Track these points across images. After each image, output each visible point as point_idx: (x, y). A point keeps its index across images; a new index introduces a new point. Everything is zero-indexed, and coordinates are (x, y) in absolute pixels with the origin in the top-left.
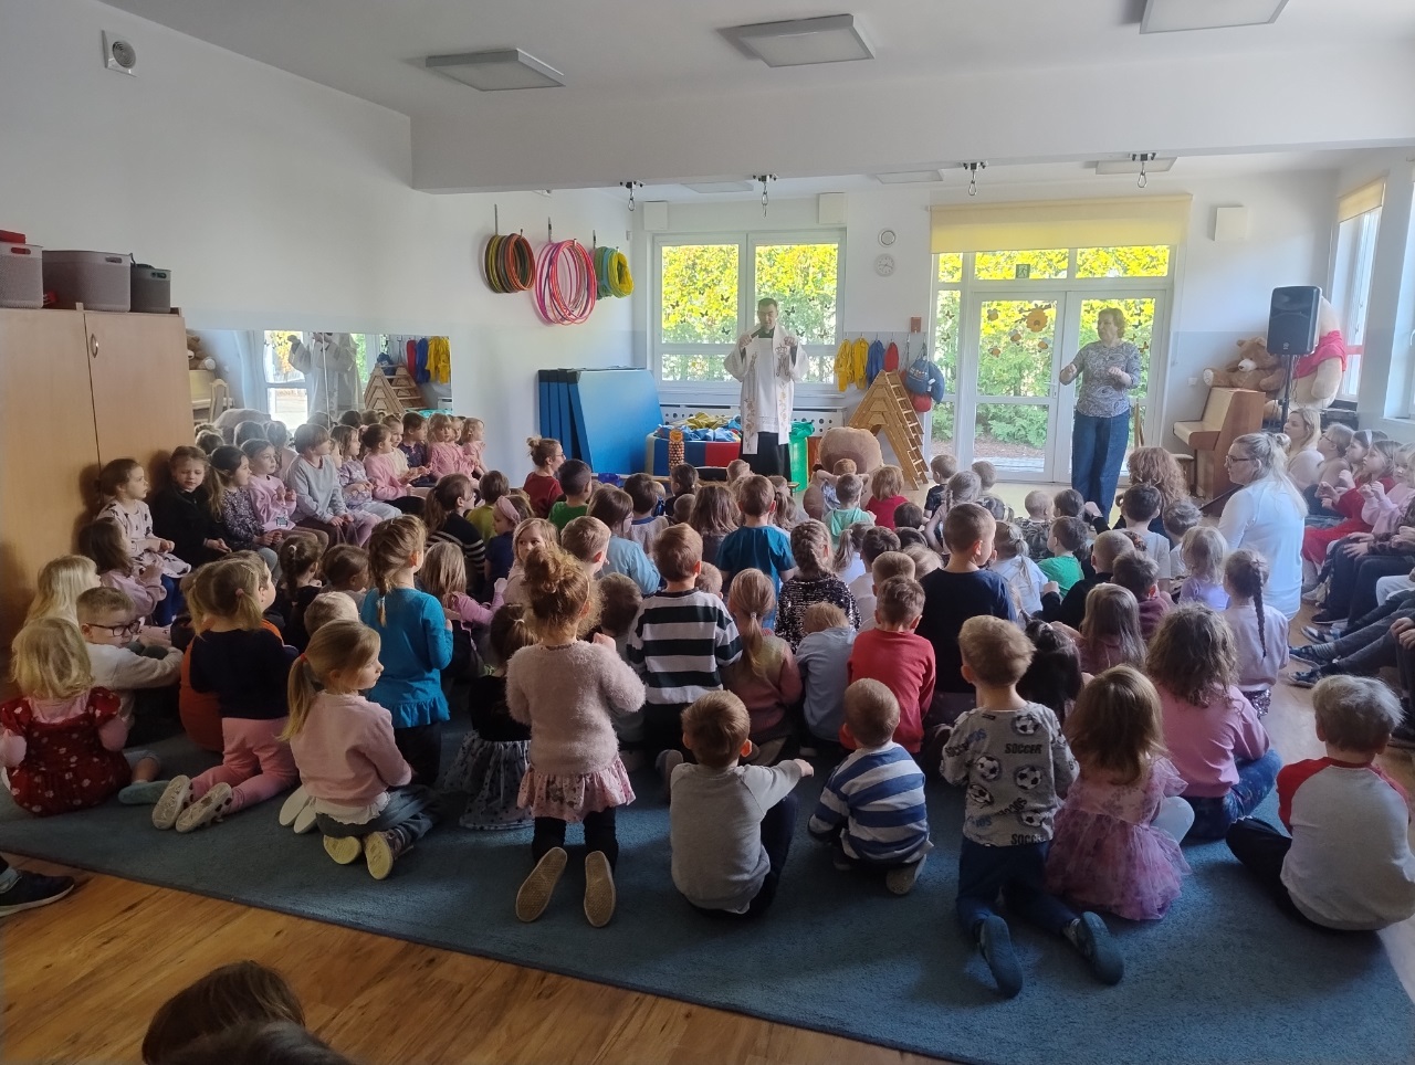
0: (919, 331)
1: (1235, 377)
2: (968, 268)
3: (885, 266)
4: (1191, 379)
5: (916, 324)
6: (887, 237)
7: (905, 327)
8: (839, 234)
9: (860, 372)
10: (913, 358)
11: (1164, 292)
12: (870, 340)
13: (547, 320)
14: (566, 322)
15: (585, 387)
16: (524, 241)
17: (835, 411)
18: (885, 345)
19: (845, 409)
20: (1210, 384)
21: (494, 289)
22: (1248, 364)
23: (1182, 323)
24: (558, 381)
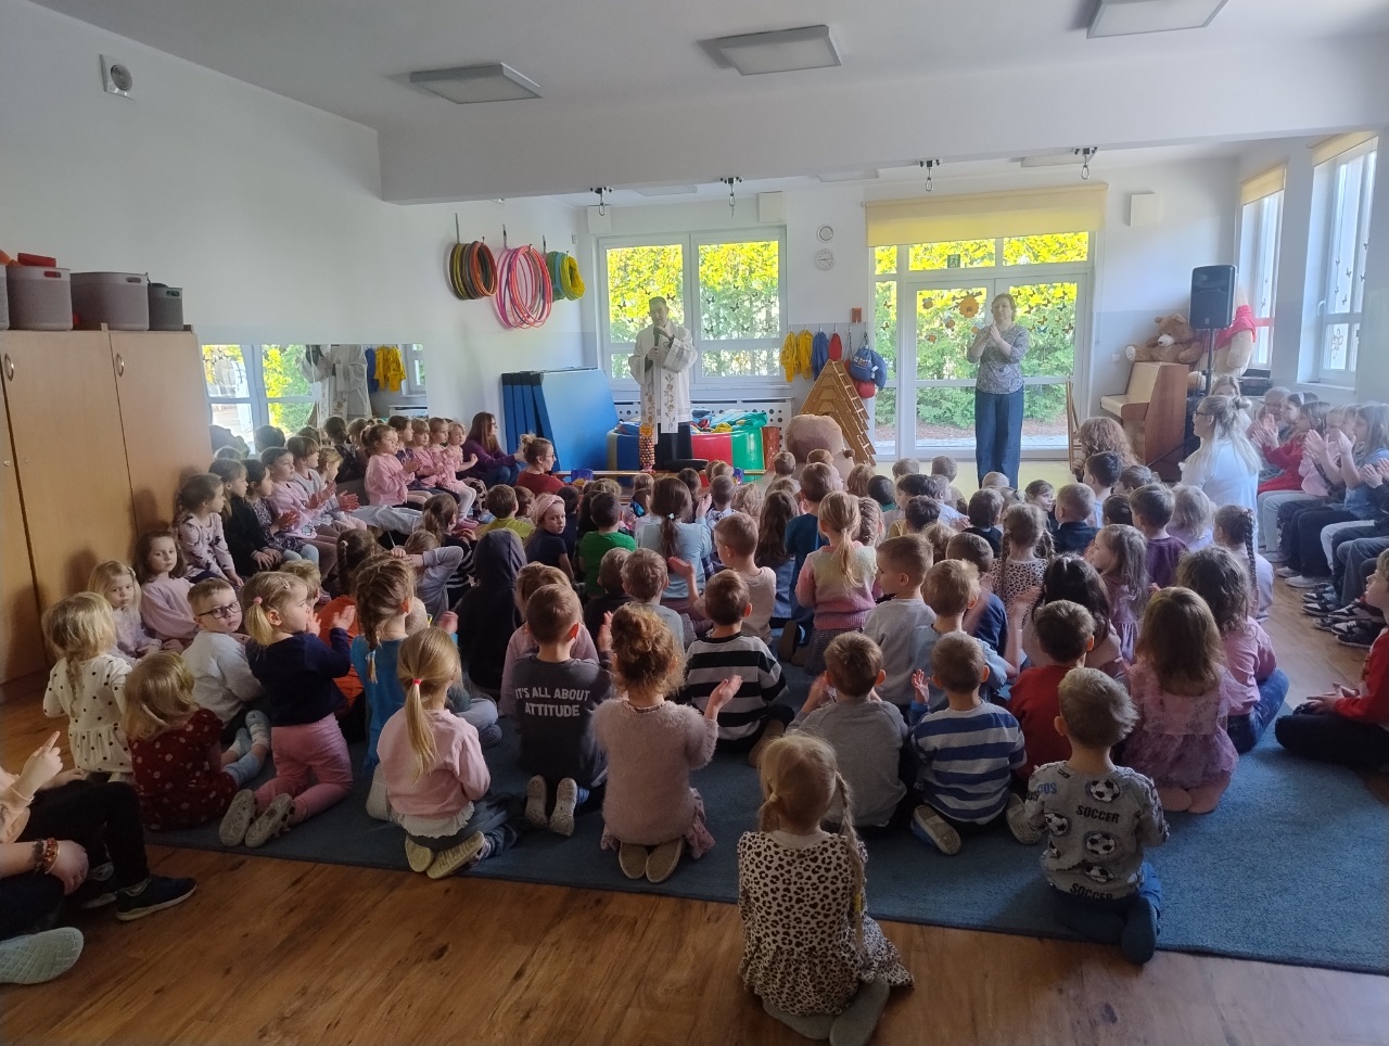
0: (860, 321)
1: (1155, 352)
2: (902, 260)
3: (825, 261)
4: (1114, 356)
5: (856, 315)
6: (826, 233)
7: (846, 318)
8: (781, 231)
9: (806, 363)
10: (855, 347)
11: (1085, 275)
12: (814, 332)
13: (507, 324)
14: (525, 325)
15: (548, 389)
16: (486, 249)
17: (784, 401)
18: (828, 336)
19: (793, 399)
20: (1132, 360)
21: (460, 297)
22: (1167, 340)
23: (1104, 304)
24: (522, 384)
